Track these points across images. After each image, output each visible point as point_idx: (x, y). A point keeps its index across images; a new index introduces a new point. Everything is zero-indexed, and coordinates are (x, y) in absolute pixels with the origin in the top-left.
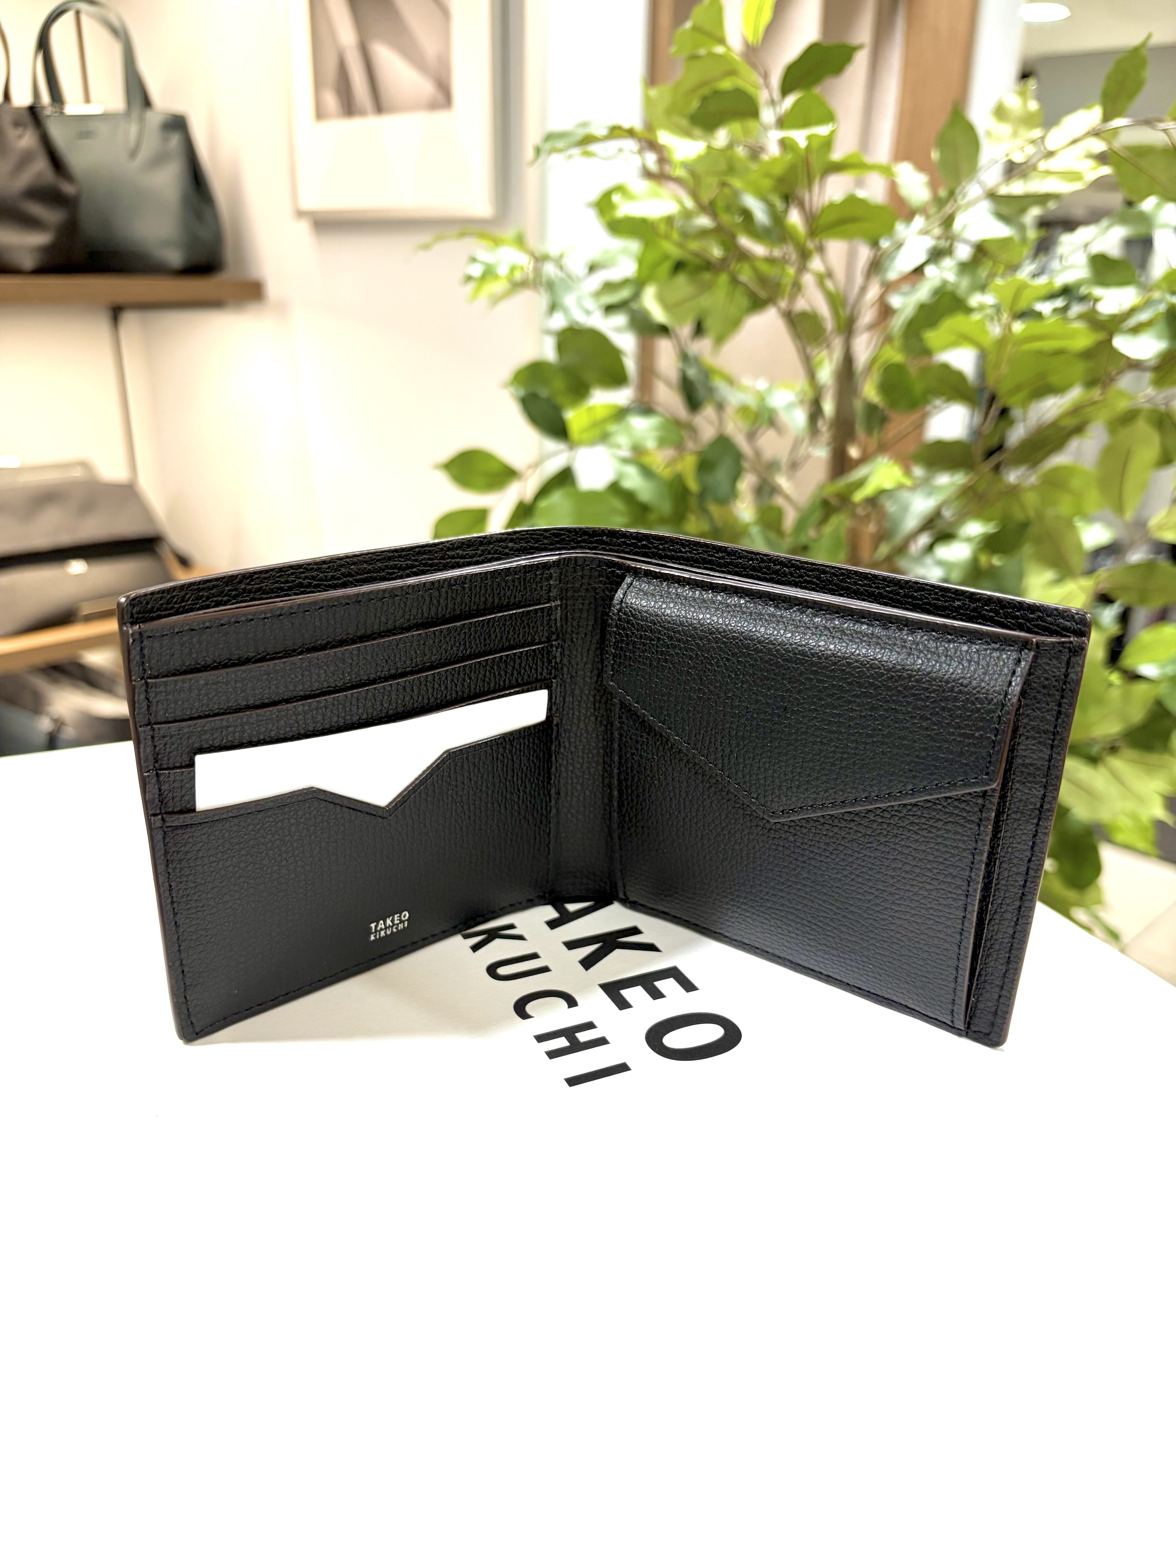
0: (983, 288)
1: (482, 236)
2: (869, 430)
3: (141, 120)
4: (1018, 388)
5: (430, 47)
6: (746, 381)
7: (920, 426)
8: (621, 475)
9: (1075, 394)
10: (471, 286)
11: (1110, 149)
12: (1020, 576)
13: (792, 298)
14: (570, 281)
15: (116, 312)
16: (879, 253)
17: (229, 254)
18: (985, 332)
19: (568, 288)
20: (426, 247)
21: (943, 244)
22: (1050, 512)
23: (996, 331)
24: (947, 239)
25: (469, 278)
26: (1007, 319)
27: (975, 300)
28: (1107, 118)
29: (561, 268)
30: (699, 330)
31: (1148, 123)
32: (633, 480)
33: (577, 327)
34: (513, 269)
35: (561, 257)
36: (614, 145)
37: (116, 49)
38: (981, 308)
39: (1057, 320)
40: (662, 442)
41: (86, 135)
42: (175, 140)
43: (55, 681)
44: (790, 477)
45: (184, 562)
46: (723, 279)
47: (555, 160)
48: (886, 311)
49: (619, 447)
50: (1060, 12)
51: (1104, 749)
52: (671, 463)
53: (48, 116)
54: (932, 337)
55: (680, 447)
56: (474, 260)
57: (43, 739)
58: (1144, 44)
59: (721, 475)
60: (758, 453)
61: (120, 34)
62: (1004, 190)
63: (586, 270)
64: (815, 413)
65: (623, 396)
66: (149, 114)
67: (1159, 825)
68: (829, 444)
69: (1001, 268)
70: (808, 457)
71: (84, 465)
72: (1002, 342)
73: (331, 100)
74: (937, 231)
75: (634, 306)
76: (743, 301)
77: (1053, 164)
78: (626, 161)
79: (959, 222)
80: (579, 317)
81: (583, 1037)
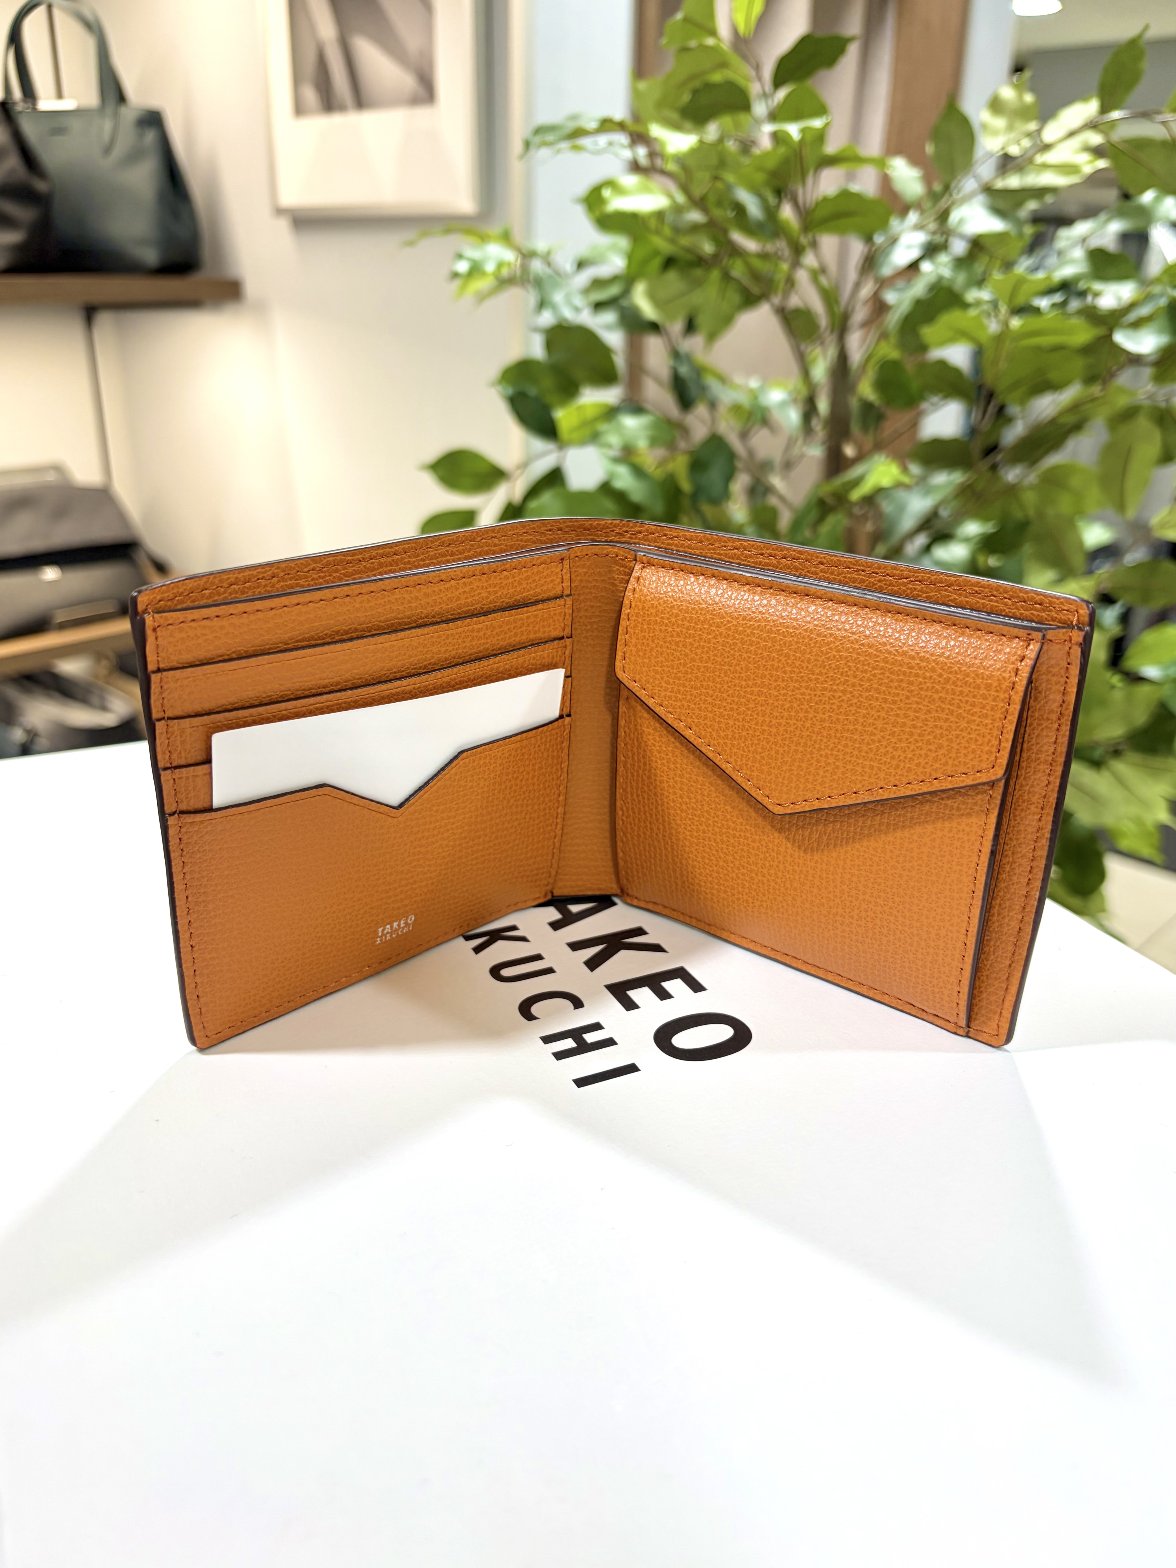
0: (980, 283)
1: (469, 232)
2: (865, 428)
3: (116, 115)
4: (1015, 385)
5: (412, 42)
6: (738, 379)
7: (914, 425)
8: (612, 475)
9: (1074, 391)
10: (457, 283)
11: (1108, 142)
12: (1020, 575)
13: (786, 295)
14: (558, 277)
15: (90, 312)
16: (874, 248)
17: (206, 252)
18: (983, 327)
19: (556, 285)
20: (411, 244)
21: (938, 239)
22: (1051, 511)
23: (993, 327)
24: (943, 233)
25: (455, 275)
26: (1005, 314)
27: (973, 295)
28: (1104, 109)
29: (549, 264)
30: (690, 327)
31: (1146, 115)
32: (624, 480)
33: (565, 324)
34: (500, 265)
35: (549, 253)
36: (602, 140)
37: (90, 44)
38: (978, 303)
39: (1057, 315)
40: (654, 442)
41: (59, 131)
42: (150, 136)
43: (27, 691)
44: (784, 477)
45: (161, 568)
46: (715, 274)
47: (544, 153)
48: (880, 308)
49: (609, 446)
51: (1107, 752)
52: (662, 463)
53: (20, 112)
54: (928, 332)
55: (672, 446)
56: (460, 256)
57: (16, 750)
58: (1140, 36)
59: (714, 475)
60: (751, 453)
61: (94, 28)
62: (1000, 184)
63: (575, 267)
64: (809, 410)
65: (611, 395)
66: (123, 110)
67: (1164, 829)
68: (824, 443)
69: (999, 263)
70: (802, 456)
71: (58, 469)
72: (999, 338)
73: (310, 95)
74: (932, 226)
75: (624, 303)
76: (736, 298)
77: (1048, 157)
78: (616, 155)
79: (955, 217)
80: (568, 314)
81: (590, 1038)
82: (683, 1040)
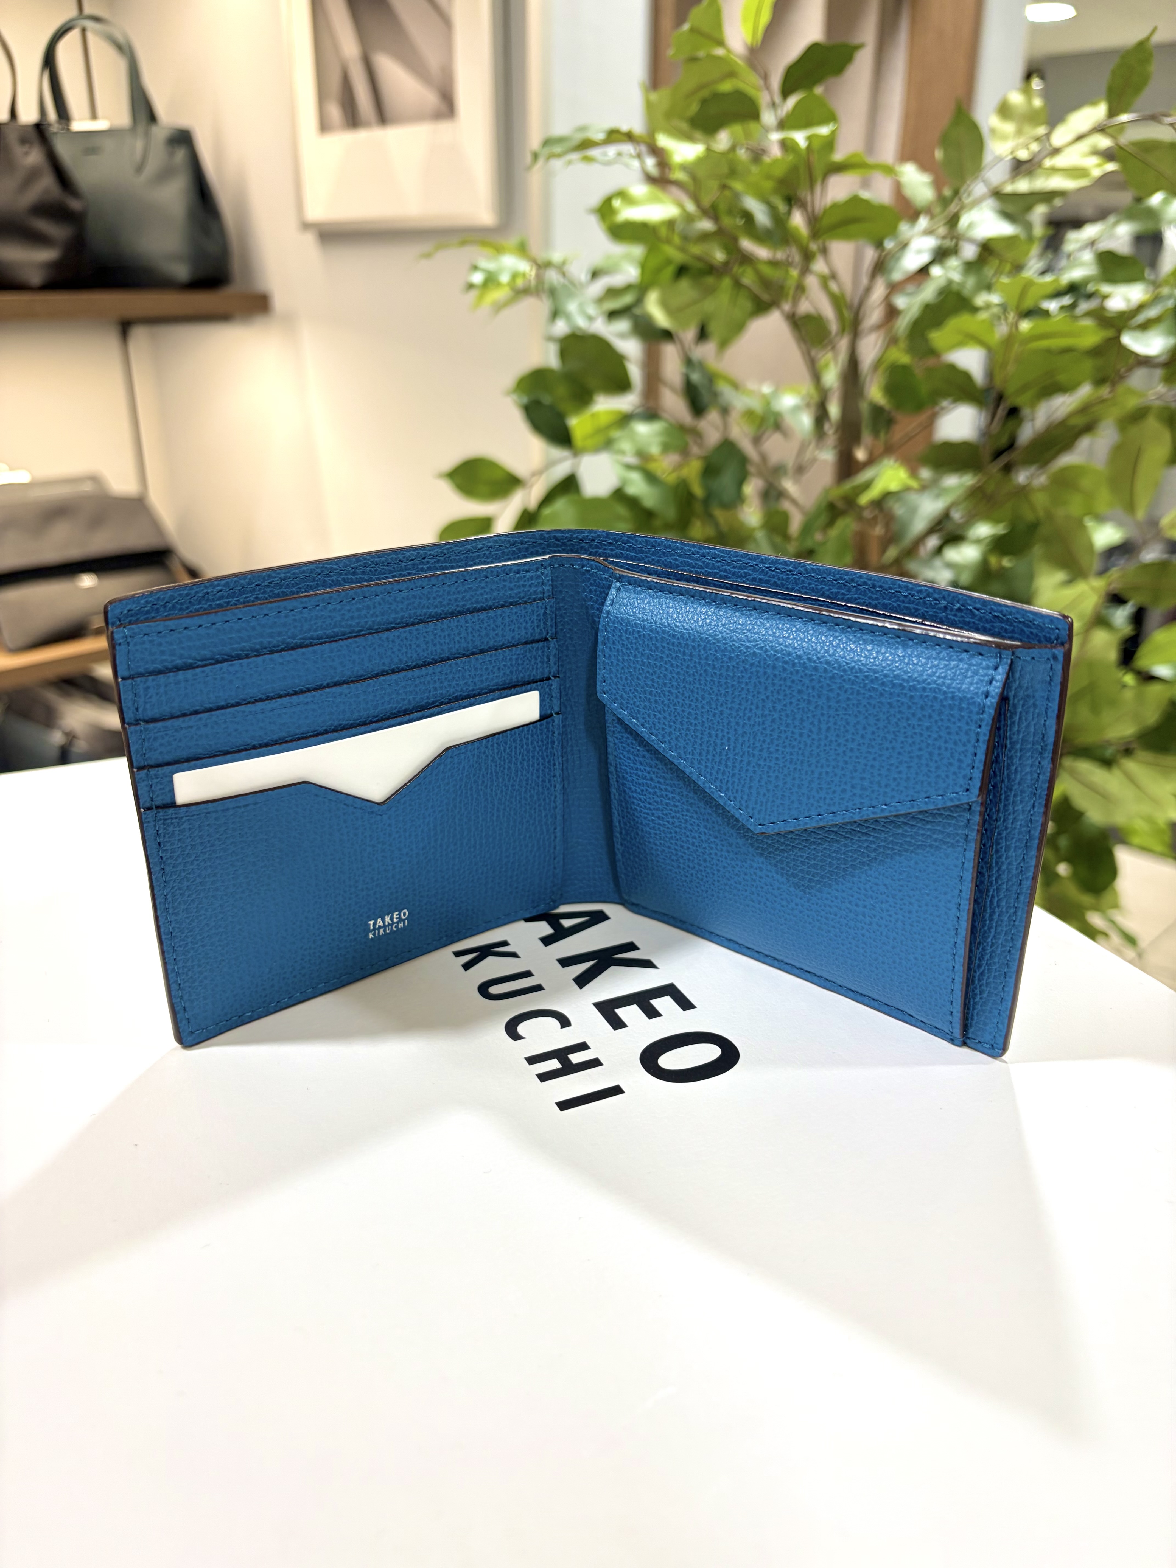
0: (989, 287)
1: (484, 243)
2: (876, 433)
3: (147, 134)
4: (1024, 388)
5: (433, 60)
6: (751, 385)
7: (930, 426)
8: (625, 482)
9: (1085, 391)
10: (474, 294)
11: (1117, 145)
12: (1030, 577)
13: (795, 302)
14: (572, 287)
15: (125, 327)
16: (884, 254)
17: (236, 266)
18: (992, 331)
19: (570, 295)
20: (428, 256)
21: (948, 243)
22: (1060, 513)
23: (1002, 330)
24: (952, 239)
25: (471, 286)
26: (1014, 318)
27: (981, 299)
28: (1112, 112)
29: (564, 275)
30: (703, 335)
31: (1154, 118)
32: (637, 486)
33: (579, 333)
34: (515, 276)
35: (564, 263)
36: (611, 151)
37: (121, 65)
38: (988, 306)
39: (1065, 317)
40: (666, 448)
41: (92, 151)
42: (181, 155)
43: (66, 694)
44: (796, 481)
45: (193, 573)
46: (727, 282)
47: (555, 165)
48: (892, 312)
49: (622, 452)
50: (1066, 12)
51: (1118, 751)
52: (679, 467)
53: (56, 133)
54: (938, 337)
55: (685, 452)
56: (475, 268)
57: (55, 753)
58: (1148, 39)
59: (726, 480)
60: (764, 458)
61: (125, 50)
62: (1009, 189)
63: (589, 276)
64: (821, 417)
65: (627, 402)
66: (154, 129)
68: (835, 447)
69: (1008, 267)
70: (814, 460)
71: (94, 479)
72: (1009, 340)
73: (335, 112)
74: (942, 231)
75: (637, 311)
76: (747, 305)
77: (1059, 161)
78: (627, 166)
79: (964, 221)
80: (581, 323)
81: (576, 1058)
82: (669, 1061)
